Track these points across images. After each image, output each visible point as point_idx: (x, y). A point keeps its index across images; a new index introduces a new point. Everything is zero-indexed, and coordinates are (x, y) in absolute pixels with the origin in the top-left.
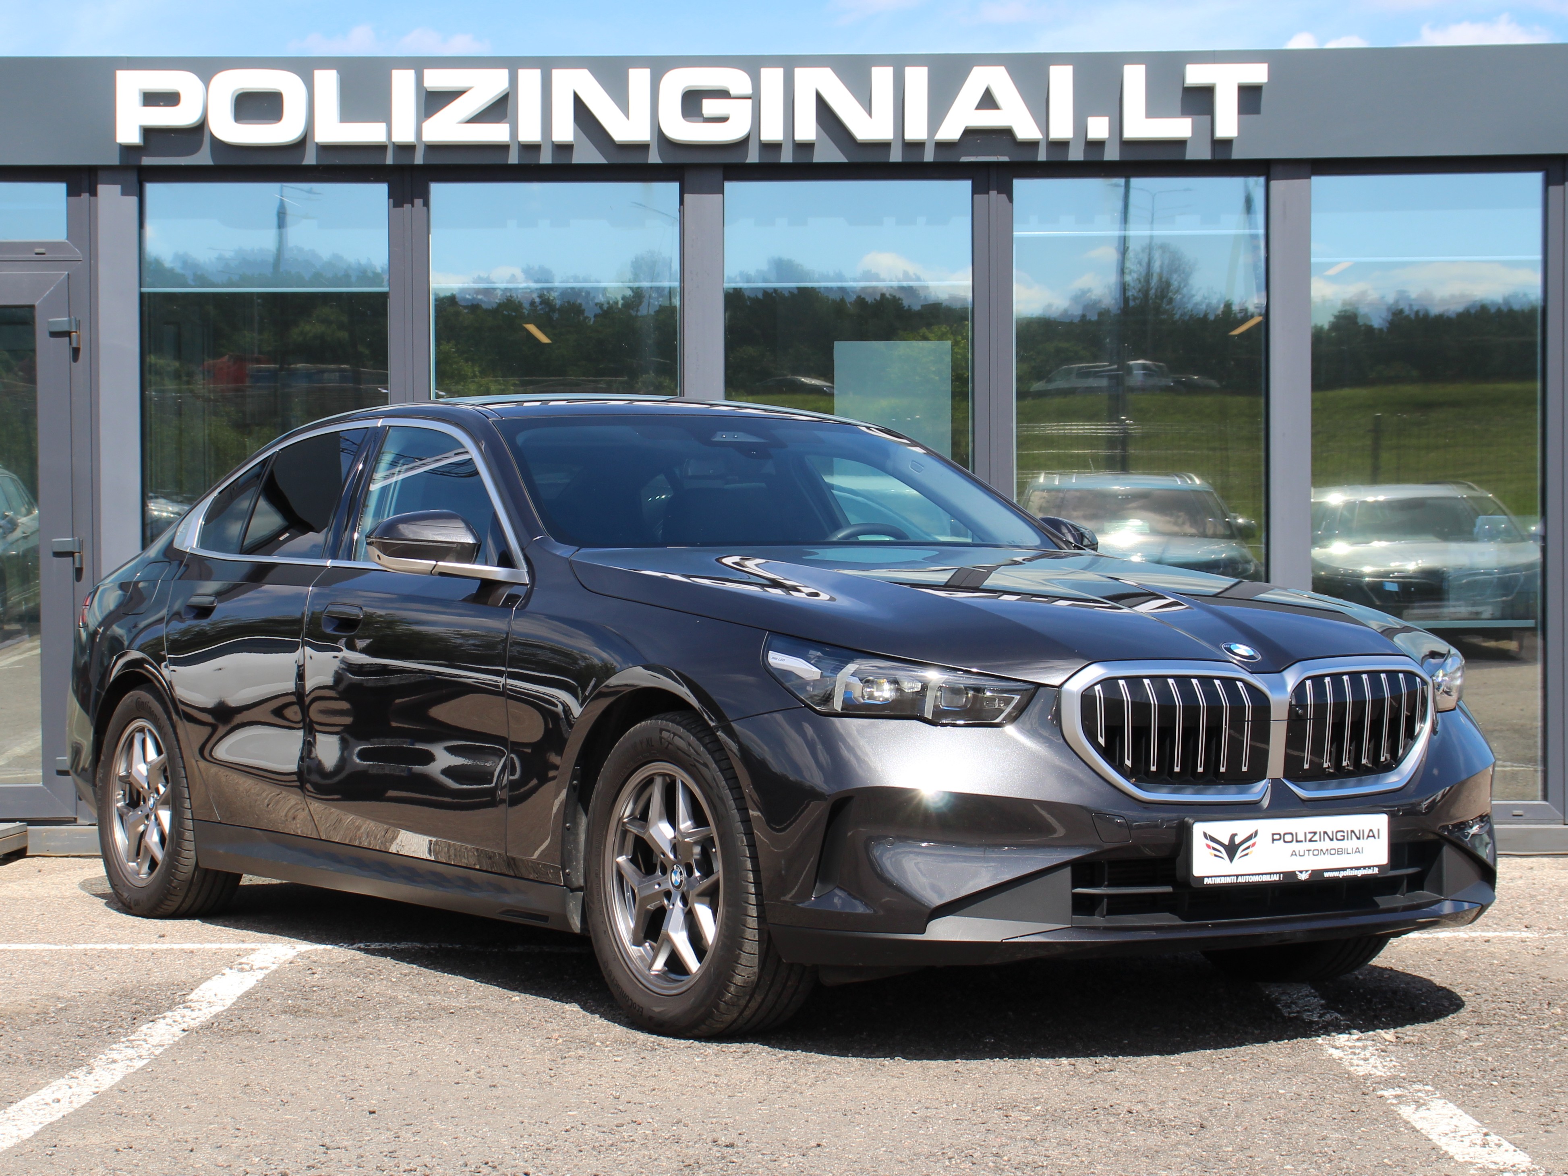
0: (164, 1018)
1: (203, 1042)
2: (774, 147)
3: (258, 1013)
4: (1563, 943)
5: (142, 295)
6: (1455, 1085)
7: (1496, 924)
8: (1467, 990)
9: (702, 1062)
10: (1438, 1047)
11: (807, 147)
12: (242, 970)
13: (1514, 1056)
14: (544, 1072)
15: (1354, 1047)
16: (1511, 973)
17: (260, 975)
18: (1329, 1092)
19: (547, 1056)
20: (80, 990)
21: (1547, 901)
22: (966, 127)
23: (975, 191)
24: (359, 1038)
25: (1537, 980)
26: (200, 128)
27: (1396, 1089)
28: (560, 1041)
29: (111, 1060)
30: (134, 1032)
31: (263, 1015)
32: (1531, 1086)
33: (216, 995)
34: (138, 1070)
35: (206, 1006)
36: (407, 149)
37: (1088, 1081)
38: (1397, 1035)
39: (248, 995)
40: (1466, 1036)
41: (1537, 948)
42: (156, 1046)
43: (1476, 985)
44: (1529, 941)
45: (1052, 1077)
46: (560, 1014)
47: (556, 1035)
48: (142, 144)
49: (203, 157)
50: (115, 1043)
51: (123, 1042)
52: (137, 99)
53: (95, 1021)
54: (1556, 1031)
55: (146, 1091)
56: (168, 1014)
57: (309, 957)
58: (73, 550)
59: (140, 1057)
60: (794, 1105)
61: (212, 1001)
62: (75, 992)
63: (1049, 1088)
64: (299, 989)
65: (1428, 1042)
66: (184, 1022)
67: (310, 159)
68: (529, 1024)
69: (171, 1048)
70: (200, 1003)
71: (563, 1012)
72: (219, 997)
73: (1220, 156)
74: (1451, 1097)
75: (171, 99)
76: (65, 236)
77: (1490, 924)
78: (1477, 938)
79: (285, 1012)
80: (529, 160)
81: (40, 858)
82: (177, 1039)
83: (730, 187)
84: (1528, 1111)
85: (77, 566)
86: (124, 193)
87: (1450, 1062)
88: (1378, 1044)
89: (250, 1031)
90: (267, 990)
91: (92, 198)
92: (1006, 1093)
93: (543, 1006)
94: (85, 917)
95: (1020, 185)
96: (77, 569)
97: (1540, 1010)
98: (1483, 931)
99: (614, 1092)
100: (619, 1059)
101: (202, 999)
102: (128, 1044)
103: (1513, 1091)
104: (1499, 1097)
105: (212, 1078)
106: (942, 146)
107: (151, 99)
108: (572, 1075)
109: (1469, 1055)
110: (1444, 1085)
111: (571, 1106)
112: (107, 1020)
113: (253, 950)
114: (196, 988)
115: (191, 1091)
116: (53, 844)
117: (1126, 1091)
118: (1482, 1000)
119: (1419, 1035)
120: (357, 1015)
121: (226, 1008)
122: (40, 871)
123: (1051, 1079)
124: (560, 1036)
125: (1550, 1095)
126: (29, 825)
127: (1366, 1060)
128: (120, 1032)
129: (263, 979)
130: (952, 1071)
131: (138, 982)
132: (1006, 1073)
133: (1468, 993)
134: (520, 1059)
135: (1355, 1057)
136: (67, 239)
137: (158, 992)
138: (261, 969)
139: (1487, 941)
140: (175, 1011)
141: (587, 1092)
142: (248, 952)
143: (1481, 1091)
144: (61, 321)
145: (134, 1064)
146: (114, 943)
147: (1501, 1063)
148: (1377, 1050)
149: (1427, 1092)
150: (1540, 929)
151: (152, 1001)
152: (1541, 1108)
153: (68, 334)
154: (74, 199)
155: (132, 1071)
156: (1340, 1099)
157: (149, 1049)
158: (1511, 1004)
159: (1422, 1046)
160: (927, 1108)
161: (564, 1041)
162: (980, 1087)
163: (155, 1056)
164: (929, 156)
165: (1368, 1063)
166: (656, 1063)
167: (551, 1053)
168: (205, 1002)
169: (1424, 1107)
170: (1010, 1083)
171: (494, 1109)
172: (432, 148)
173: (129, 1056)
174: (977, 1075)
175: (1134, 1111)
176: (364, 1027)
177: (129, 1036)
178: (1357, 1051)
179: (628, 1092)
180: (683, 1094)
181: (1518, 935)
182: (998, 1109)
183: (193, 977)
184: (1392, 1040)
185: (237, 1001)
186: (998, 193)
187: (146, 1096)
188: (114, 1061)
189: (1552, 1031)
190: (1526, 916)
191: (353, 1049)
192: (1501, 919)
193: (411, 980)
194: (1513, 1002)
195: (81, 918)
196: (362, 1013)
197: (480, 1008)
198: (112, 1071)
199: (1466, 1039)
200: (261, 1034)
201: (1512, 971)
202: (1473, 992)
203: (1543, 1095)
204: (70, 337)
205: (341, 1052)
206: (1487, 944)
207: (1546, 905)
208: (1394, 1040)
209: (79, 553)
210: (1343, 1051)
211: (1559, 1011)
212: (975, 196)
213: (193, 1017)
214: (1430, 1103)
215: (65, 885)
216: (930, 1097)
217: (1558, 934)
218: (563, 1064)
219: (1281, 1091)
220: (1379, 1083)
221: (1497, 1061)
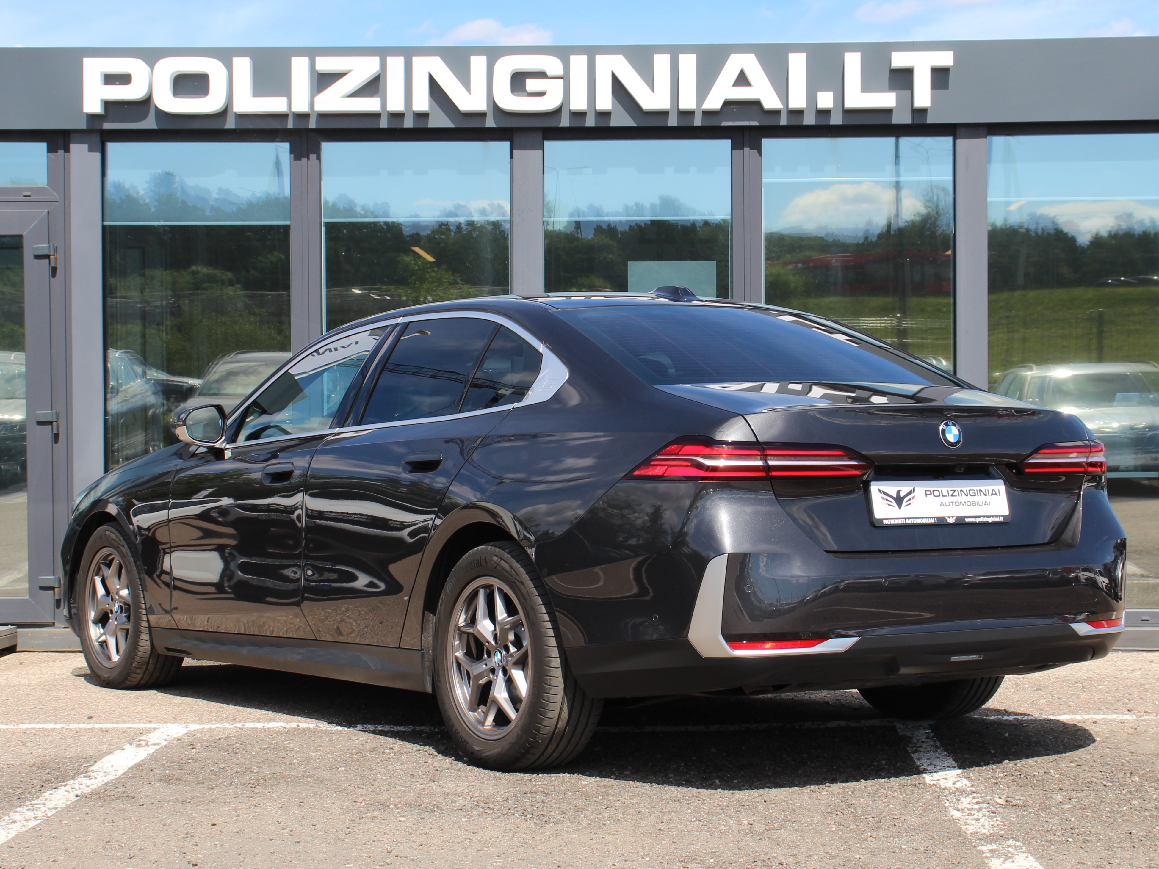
0: (65, 785)
1: (88, 806)
2: (580, 115)
3: (140, 781)
4: (1152, 724)
5: (104, 228)
6: (1039, 841)
7: (1106, 708)
8: (1071, 762)
9: (466, 821)
10: (1036, 809)
11: (605, 115)
12: (139, 746)
13: (1093, 817)
14: (342, 830)
15: (972, 809)
16: (1108, 748)
17: (151, 750)
18: (941, 847)
19: (349, 816)
20: (8, 763)
21: (1151, 689)
22: (726, 99)
23: (733, 148)
24: (210, 801)
25: (1127, 753)
26: (146, 102)
27: (993, 844)
28: (363, 804)
29: (11, 820)
30: (39, 797)
31: (143, 783)
32: (1097, 842)
33: (112, 766)
34: (30, 829)
35: (102, 775)
36: (303, 117)
37: (758, 838)
38: (1008, 799)
39: (137, 766)
40: (1060, 800)
41: (1132, 728)
42: (51, 809)
43: (1079, 758)
44: (1127, 723)
45: (731, 834)
46: (371, 781)
47: (361, 799)
48: (103, 113)
49: (150, 123)
50: (20, 806)
51: (26, 806)
52: (99, 79)
53: (11, 788)
54: (1131, 796)
55: (28, 847)
56: (71, 782)
57: (194, 735)
58: (51, 420)
59: (35, 818)
60: (523, 859)
61: (107, 771)
62: (4, 764)
63: (727, 844)
64: (178, 761)
65: (1030, 805)
66: (80, 789)
67: (230, 124)
68: (345, 790)
69: (62, 810)
70: (98, 773)
71: (374, 780)
72: (115, 768)
73: (918, 121)
74: (1034, 852)
75: (124, 79)
76: (46, 183)
77: (1102, 708)
78: (1088, 719)
79: (161, 780)
80: (395, 125)
81: (27, 653)
82: (69, 803)
83: (548, 145)
84: (1089, 864)
85: (55, 432)
86: (91, 150)
87: (1042, 821)
88: (991, 807)
89: (128, 796)
90: (153, 762)
91: (66, 154)
92: (692, 847)
93: (361, 775)
94: (39, 701)
95: (767, 143)
96: (55, 434)
97: (1123, 778)
98: (1095, 714)
99: (389, 847)
100: (403, 819)
101: (101, 770)
102: (30, 807)
103: (1083, 847)
104: (1071, 851)
105: (84, 836)
106: (707, 113)
107: (110, 79)
108: (363, 832)
109: (1058, 816)
110: (1031, 841)
111: (351, 859)
112: (21, 788)
113: (155, 729)
114: (99, 760)
115: (63, 847)
116: (36, 642)
117: (785, 846)
118: (1081, 770)
119: (1024, 799)
120: (215, 783)
121: (117, 777)
122: (21, 664)
123: (730, 836)
124: (364, 800)
125: (1110, 849)
126: (18, 628)
127: (978, 820)
128: (27, 797)
129: (153, 753)
130: (656, 829)
131: (56, 756)
132: (697, 831)
133: (1072, 764)
134: (328, 819)
135: (970, 818)
136: (48, 185)
137: (69, 764)
138: (154, 744)
139: (1095, 722)
140: (76, 779)
141: (369, 847)
142: (149, 731)
143: (1058, 846)
144: (43, 247)
145: (29, 824)
146: (51, 723)
147: (1081, 823)
148: (988, 811)
149: (1016, 847)
150: (1139, 712)
151: (61, 771)
152: (1100, 860)
153: (48, 257)
154: (52, 155)
155: (25, 830)
156: (948, 853)
157: (45, 811)
158: (1103, 773)
159: (1024, 808)
160: (626, 861)
161: (366, 804)
162: (674, 842)
163: (48, 817)
164: (698, 122)
165: (979, 823)
166: (431, 823)
167: (353, 815)
168: (102, 772)
169: (1010, 860)
170: (698, 839)
171: (291, 862)
172: (323, 116)
173: (27, 817)
174: (674, 833)
175: (785, 864)
176: (217, 792)
177: (34, 800)
178: (973, 812)
179: (401, 848)
180: (443, 849)
181: (1120, 717)
182: (680, 862)
183: (99, 752)
184: (1002, 803)
185: (127, 771)
186: (750, 149)
187: (27, 851)
188: (14, 822)
189: (1128, 796)
190: (1131, 702)
191: (202, 811)
192: (1111, 704)
193: (267, 753)
194: (1104, 772)
195: (36, 702)
196: (221, 781)
197: (312, 776)
198: (10, 830)
199: (1060, 802)
200: (136, 798)
201: (1110, 747)
202: (1076, 763)
203: (1105, 850)
204: (49, 259)
205: (192, 814)
206: (1094, 724)
207: (1150, 693)
208: (1004, 803)
209: (57, 422)
210: (963, 813)
211: (1137, 779)
212: (733, 151)
213: (88, 785)
214: (1016, 856)
215: (36, 675)
216: (633, 851)
217: (1152, 717)
218: (359, 823)
219: (904, 847)
220: (981, 839)
221: (1078, 821)
